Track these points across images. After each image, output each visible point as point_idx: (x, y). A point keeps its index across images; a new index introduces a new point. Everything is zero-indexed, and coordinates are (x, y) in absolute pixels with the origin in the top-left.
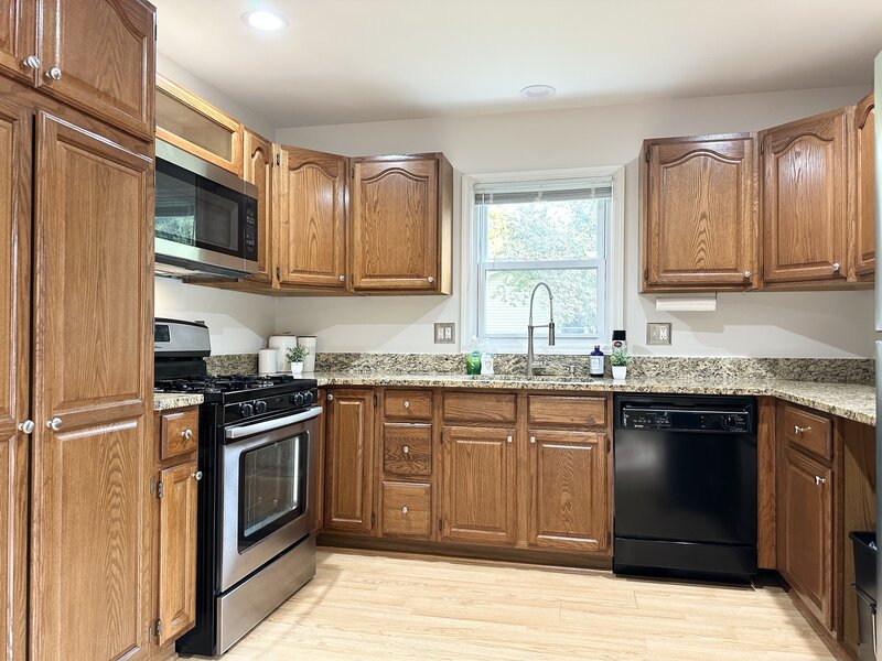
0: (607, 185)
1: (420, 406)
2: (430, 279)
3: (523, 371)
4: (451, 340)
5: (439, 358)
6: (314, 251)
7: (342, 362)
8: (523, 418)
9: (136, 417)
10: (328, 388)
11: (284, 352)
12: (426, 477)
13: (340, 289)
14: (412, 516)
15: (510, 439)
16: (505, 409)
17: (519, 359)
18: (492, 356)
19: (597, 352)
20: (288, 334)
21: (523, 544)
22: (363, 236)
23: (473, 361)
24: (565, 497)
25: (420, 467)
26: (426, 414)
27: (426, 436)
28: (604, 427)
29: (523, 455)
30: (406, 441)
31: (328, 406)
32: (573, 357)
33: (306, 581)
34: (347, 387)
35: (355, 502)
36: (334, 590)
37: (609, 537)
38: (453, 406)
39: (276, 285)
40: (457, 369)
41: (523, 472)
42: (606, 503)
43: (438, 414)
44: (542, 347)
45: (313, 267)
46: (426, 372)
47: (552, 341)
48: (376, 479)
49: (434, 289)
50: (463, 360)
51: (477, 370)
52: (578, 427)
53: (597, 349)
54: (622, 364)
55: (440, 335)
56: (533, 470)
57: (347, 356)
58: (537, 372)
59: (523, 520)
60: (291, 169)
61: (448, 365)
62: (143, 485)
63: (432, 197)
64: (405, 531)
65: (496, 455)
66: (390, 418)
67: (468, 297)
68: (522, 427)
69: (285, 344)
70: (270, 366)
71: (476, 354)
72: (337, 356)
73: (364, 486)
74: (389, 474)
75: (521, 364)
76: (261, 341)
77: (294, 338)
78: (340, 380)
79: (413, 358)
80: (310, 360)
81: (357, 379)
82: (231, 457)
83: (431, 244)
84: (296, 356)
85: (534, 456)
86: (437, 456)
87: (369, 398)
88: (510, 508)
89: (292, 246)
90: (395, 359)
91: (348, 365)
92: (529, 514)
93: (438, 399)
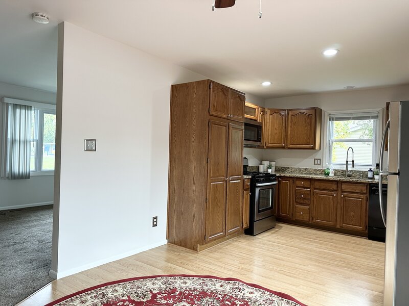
0: (376, 115)
1: (307, 184)
2: (312, 146)
3: (344, 175)
4: (320, 164)
5: (315, 170)
6: (276, 137)
7: (283, 169)
8: (339, 190)
9: (240, 179)
10: (279, 177)
11: (266, 166)
12: (308, 205)
13: (283, 148)
14: (303, 215)
15: (335, 195)
16: (334, 186)
17: (343, 171)
18: (334, 170)
19: (370, 170)
20: (267, 160)
21: (338, 226)
22: (291, 132)
23: (327, 171)
24: (352, 214)
25: (306, 201)
26: (308, 186)
27: (309, 193)
28: (366, 193)
29: (339, 200)
30: (302, 194)
31: (279, 181)
32: (362, 172)
33: (273, 227)
34: (284, 177)
35: (287, 209)
36: (280, 230)
37: (366, 227)
38: (317, 184)
39: (265, 147)
40: (321, 174)
41: (339, 205)
42: (366, 216)
43: (312, 186)
44: (350, 168)
45: (275, 142)
46: (311, 174)
47: (353, 166)
48: (293, 204)
49: (314, 148)
50: (324, 171)
51: (328, 174)
52: (357, 193)
53: (370, 169)
54: (377, 175)
55: (316, 163)
56: (342, 205)
57: (285, 168)
58: (349, 176)
59: (338, 219)
60: (270, 115)
61: (318, 172)
62: (241, 194)
63: (313, 121)
64: (301, 219)
65: (331, 200)
66: (297, 187)
67: (326, 151)
68: (339, 193)
69: (266, 163)
70: (262, 170)
71: (328, 169)
72: (282, 168)
73: (290, 205)
74: (297, 202)
75: (343, 173)
76: (259, 162)
77: (269, 162)
78: (283, 175)
79: (306, 169)
80: (274, 168)
81: (288, 175)
82: (257, 190)
83: (312, 135)
84: (270, 167)
85: (342, 201)
86: (312, 199)
87: (291, 180)
88: (334, 215)
89: (270, 137)
90: (300, 170)
91: (285, 171)
92: (340, 218)
93: (313, 182)
